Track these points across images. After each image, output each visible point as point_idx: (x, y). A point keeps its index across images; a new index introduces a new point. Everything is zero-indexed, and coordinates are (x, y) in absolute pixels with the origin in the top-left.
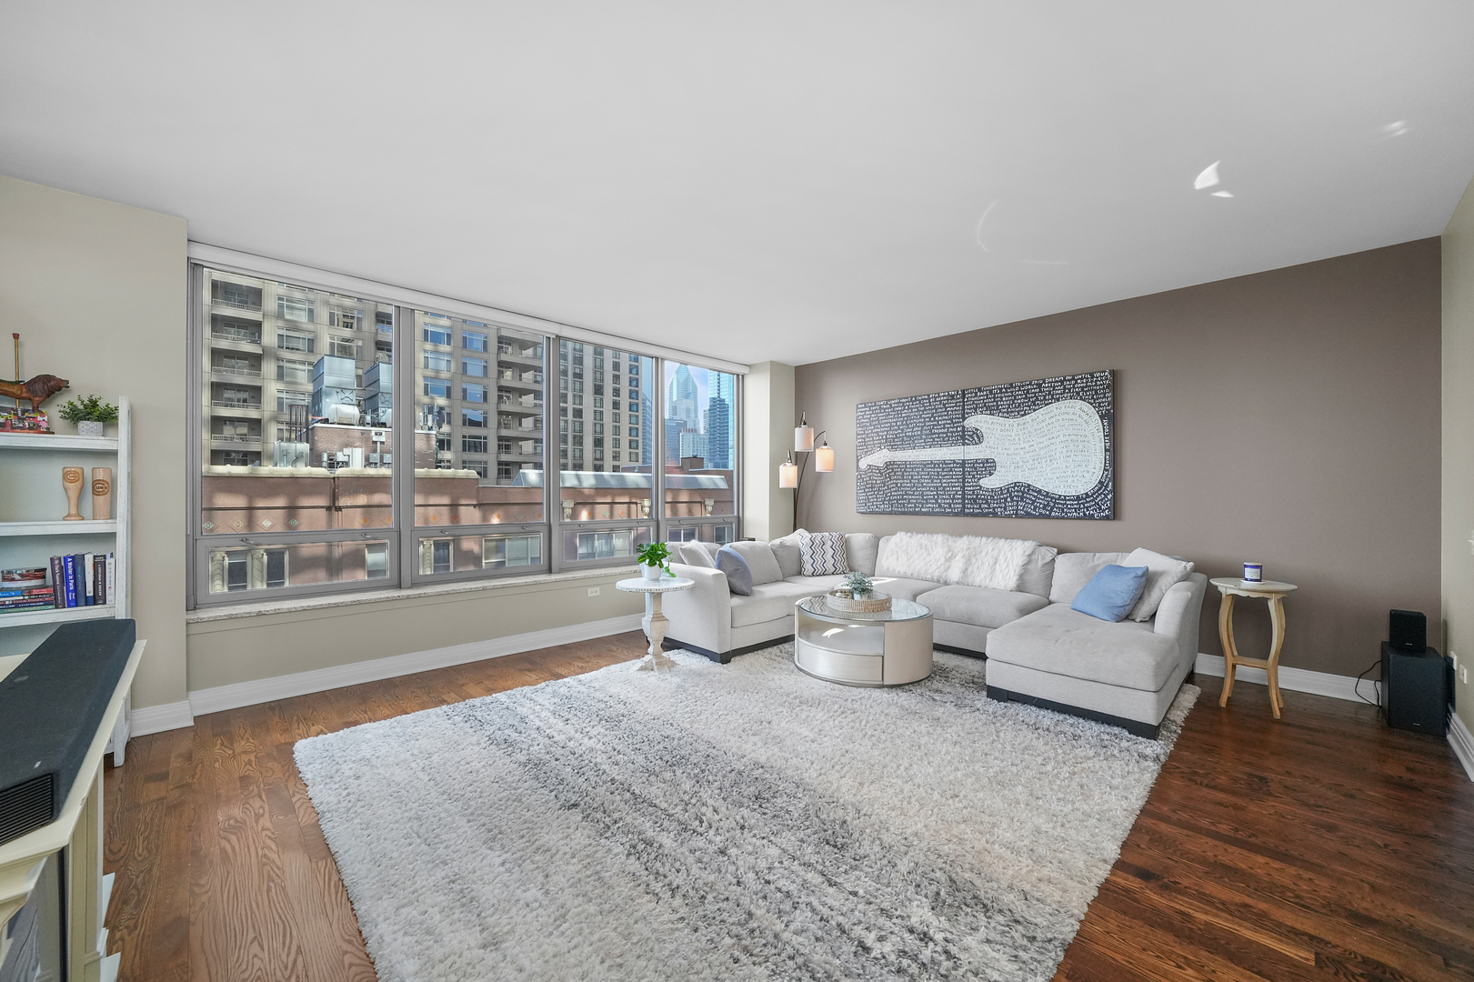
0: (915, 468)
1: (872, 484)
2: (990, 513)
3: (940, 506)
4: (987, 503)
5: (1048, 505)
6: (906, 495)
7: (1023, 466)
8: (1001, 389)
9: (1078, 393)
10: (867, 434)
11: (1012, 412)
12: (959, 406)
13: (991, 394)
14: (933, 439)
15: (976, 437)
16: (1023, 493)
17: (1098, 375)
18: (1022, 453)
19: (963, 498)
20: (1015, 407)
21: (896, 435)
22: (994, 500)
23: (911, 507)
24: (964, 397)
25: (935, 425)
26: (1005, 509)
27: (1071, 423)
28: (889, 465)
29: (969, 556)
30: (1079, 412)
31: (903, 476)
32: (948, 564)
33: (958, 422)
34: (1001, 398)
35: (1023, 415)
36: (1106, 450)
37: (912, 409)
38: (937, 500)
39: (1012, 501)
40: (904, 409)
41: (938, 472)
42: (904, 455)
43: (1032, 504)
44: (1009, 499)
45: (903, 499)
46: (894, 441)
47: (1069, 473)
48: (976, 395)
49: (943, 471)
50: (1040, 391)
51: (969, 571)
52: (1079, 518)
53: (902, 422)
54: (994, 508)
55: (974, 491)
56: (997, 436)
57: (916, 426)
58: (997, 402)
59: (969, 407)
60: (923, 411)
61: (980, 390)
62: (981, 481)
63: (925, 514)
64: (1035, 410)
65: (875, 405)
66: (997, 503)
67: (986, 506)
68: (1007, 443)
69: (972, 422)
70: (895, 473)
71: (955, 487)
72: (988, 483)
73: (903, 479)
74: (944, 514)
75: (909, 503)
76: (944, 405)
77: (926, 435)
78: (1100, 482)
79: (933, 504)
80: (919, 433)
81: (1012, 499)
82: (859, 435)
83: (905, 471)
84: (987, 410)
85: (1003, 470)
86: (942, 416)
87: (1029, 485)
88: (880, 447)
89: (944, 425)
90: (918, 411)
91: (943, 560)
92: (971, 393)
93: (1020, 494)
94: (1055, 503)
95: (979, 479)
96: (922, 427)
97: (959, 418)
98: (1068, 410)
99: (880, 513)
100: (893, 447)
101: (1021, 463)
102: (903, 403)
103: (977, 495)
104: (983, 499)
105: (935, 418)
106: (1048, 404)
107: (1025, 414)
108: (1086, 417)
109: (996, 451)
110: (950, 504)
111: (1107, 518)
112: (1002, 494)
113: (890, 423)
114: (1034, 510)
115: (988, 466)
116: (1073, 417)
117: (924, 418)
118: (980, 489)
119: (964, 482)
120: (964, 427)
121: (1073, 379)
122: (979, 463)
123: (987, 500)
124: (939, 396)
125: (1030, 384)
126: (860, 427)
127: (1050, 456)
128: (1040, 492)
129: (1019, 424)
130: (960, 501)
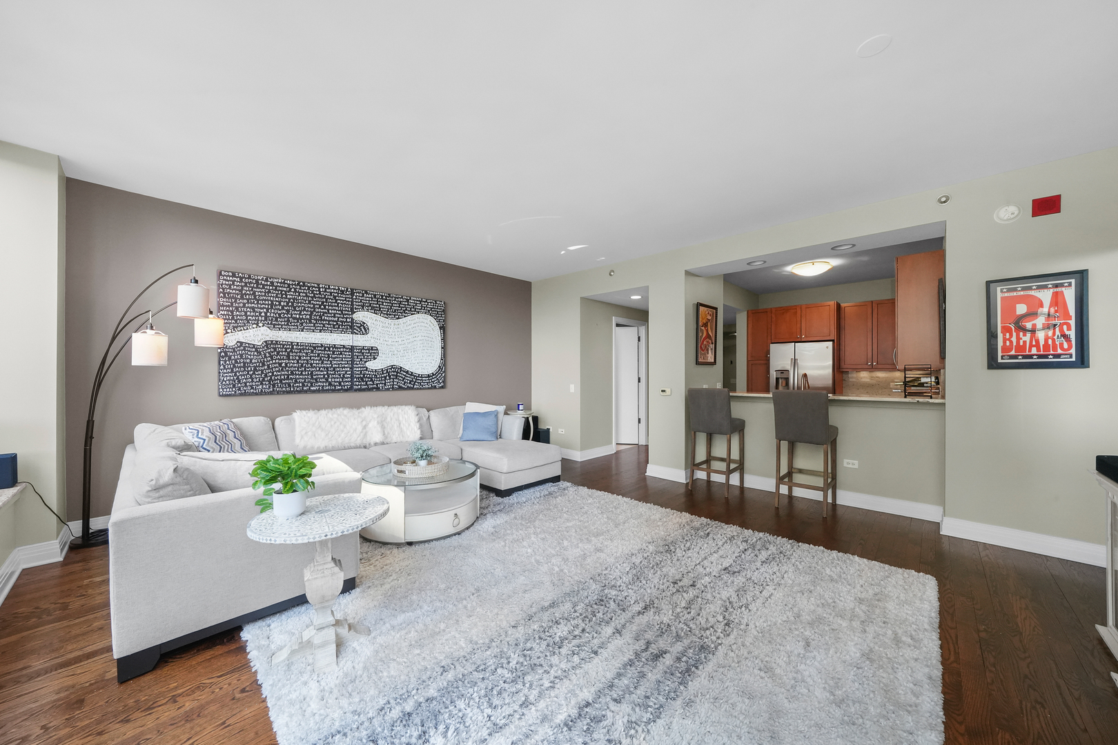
0: (303, 349)
1: (244, 363)
2: (374, 388)
3: (330, 384)
4: (372, 380)
5: (412, 381)
6: (292, 374)
7: (397, 354)
8: (382, 296)
9: (429, 311)
10: (237, 308)
11: (390, 315)
12: (349, 301)
13: (375, 298)
14: (324, 324)
15: (363, 329)
16: (397, 373)
17: (438, 302)
18: (397, 345)
19: (352, 377)
20: (392, 312)
21: (280, 314)
22: (377, 378)
23: (297, 387)
24: (352, 294)
25: (324, 313)
26: (385, 385)
27: (426, 329)
28: (267, 344)
29: (382, 422)
30: (429, 323)
31: (288, 356)
32: (364, 431)
33: (347, 314)
34: (383, 303)
35: (397, 319)
36: (442, 348)
37: (299, 293)
38: (327, 380)
39: (390, 378)
40: (290, 291)
41: (328, 355)
42: (290, 335)
43: (403, 380)
44: (388, 378)
45: (288, 378)
46: (276, 320)
47: (424, 361)
48: (363, 296)
49: (333, 354)
50: (408, 304)
51: (386, 432)
52: (429, 388)
53: (288, 303)
54: (377, 385)
55: (361, 371)
56: (379, 330)
57: (304, 310)
58: (379, 305)
59: (357, 304)
60: (311, 297)
61: (366, 292)
62: (368, 364)
63: (314, 392)
64: (405, 317)
65: (249, 278)
66: (379, 381)
67: (371, 383)
68: (387, 336)
69: (360, 316)
70: (278, 353)
71: (345, 367)
72: (372, 365)
73: (289, 359)
74: (334, 391)
75: (296, 382)
76: (335, 297)
77: (316, 320)
78: (439, 367)
79: (323, 382)
80: (308, 317)
81: (390, 377)
82: (223, 306)
83: (291, 351)
84: (372, 309)
85: (384, 356)
86: (332, 306)
87: (401, 368)
88: (257, 324)
89: (335, 314)
90: (306, 296)
91: (360, 428)
92: (359, 293)
93: (395, 374)
94: (416, 379)
95: (366, 362)
96: (312, 312)
97: (348, 311)
98: (424, 320)
99: (256, 394)
100: (274, 326)
101: (396, 352)
102: (289, 285)
103: (364, 375)
104: (368, 378)
105: (325, 306)
106: (412, 314)
107: (398, 318)
108: (433, 327)
109: (378, 341)
110: (340, 383)
111: (442, 387)
112: (383, 373)
113: (272, 301)
114: (404, 384)
115: (373, 352)
116: (426, 325)
117: (314, 305)
118: (366, 370)
119: (352, 364)
120: (352, 319)
121: (426, 301)
122: (366, 350)
123: (371, 378)
124: (329, 288)
125: (402, 298)
126: (224, 297)
127: (414, 348)
128: (407, 372)
129: (395, 324)
130: (349, 379)
